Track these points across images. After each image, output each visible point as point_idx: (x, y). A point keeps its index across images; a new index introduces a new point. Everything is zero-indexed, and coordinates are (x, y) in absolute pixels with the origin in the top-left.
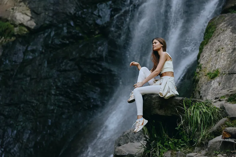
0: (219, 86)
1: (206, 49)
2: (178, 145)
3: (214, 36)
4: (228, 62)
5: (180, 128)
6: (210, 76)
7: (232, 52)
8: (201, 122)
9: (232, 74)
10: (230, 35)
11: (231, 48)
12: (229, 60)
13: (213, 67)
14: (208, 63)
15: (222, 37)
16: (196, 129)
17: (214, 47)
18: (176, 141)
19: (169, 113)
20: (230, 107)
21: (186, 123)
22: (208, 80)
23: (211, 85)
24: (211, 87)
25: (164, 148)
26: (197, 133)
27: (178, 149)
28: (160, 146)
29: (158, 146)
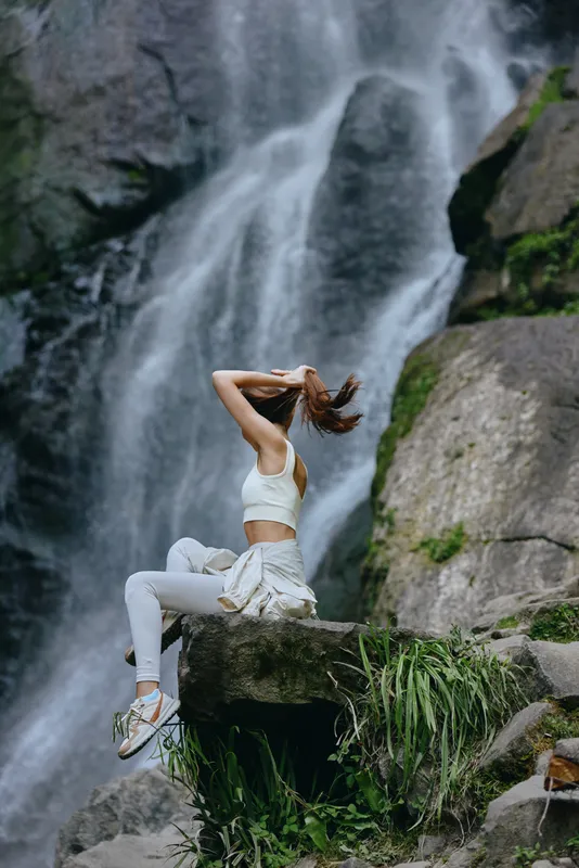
0: (470, 589)
1: (406, 450)
2: (343, 828)
3: (433, 402)
4: (500, 497)
5: (350, 754)
6: (434, 552)
7: (511, 457)
8: (440, 725)
9: (519, 539)
10: (498, 396)
11: (505, 444)
12: (500, 487)
13: (442, 516)
14: (418, 502)
15: (465, 404)
16: (420, 756)
17: (440, 441)
18: (335, 815)
19: (298, 693)
20: (556, 654)
21: (376, 734)
22: (425, 569)
23: (439, 588)
24: (439, 594)
25: (282, 848)
26: (423, 772)
27: (344, 848)
28: (266, 839)
29: (255, 838)
